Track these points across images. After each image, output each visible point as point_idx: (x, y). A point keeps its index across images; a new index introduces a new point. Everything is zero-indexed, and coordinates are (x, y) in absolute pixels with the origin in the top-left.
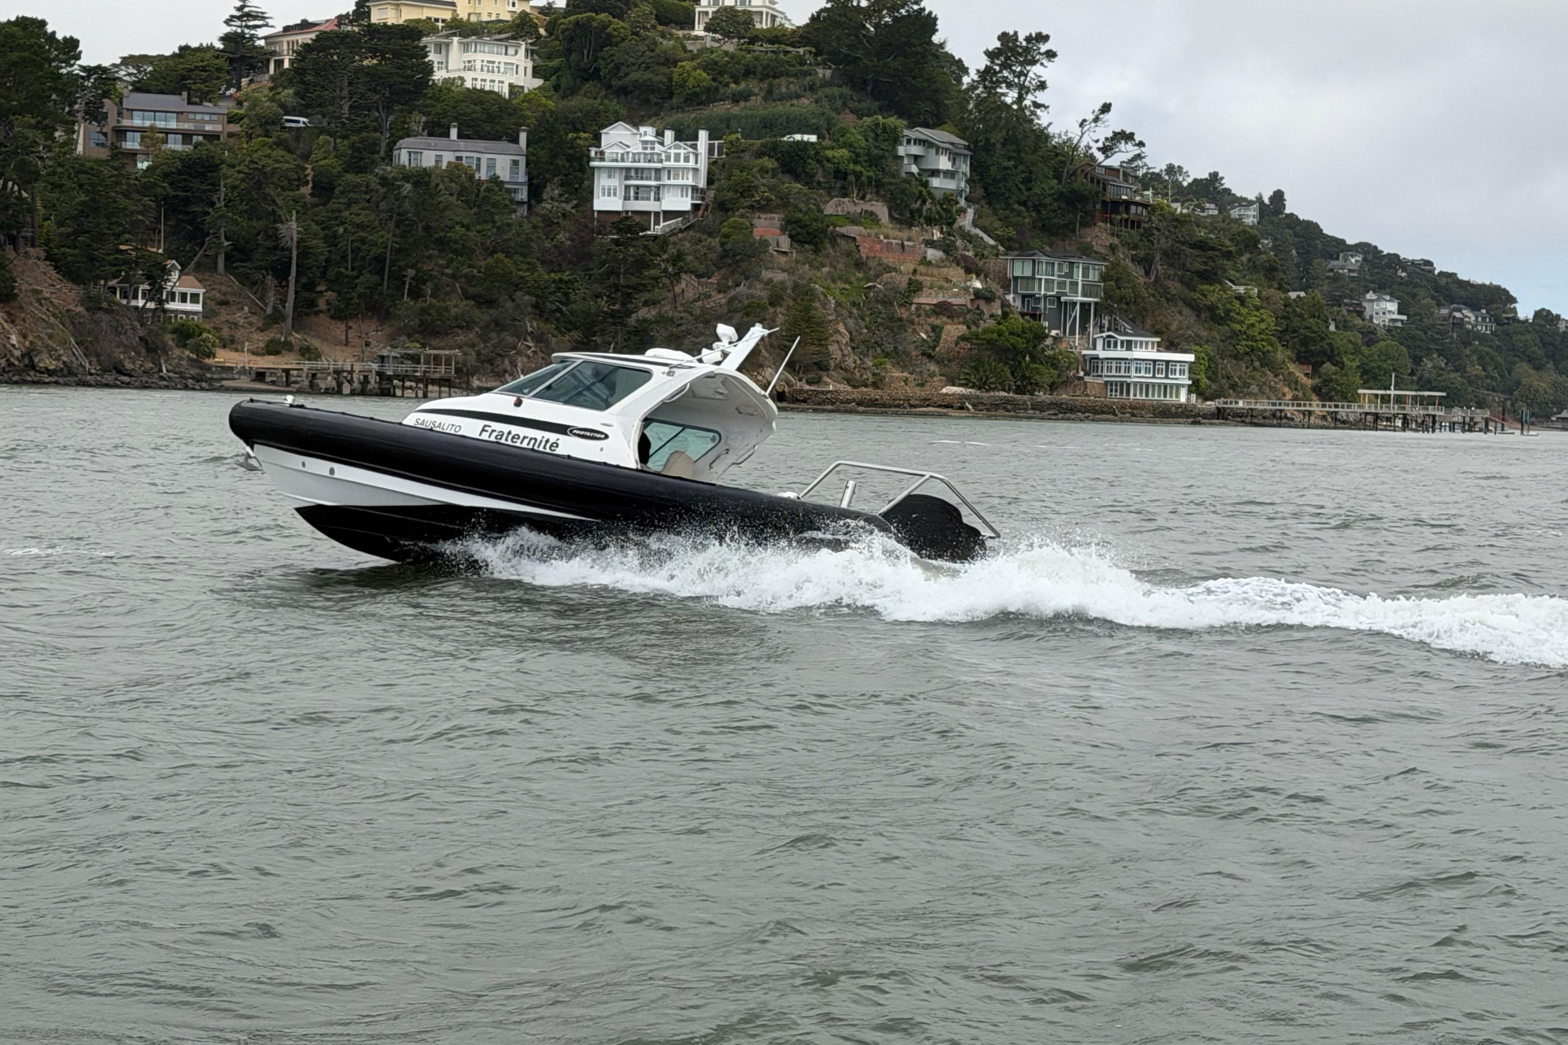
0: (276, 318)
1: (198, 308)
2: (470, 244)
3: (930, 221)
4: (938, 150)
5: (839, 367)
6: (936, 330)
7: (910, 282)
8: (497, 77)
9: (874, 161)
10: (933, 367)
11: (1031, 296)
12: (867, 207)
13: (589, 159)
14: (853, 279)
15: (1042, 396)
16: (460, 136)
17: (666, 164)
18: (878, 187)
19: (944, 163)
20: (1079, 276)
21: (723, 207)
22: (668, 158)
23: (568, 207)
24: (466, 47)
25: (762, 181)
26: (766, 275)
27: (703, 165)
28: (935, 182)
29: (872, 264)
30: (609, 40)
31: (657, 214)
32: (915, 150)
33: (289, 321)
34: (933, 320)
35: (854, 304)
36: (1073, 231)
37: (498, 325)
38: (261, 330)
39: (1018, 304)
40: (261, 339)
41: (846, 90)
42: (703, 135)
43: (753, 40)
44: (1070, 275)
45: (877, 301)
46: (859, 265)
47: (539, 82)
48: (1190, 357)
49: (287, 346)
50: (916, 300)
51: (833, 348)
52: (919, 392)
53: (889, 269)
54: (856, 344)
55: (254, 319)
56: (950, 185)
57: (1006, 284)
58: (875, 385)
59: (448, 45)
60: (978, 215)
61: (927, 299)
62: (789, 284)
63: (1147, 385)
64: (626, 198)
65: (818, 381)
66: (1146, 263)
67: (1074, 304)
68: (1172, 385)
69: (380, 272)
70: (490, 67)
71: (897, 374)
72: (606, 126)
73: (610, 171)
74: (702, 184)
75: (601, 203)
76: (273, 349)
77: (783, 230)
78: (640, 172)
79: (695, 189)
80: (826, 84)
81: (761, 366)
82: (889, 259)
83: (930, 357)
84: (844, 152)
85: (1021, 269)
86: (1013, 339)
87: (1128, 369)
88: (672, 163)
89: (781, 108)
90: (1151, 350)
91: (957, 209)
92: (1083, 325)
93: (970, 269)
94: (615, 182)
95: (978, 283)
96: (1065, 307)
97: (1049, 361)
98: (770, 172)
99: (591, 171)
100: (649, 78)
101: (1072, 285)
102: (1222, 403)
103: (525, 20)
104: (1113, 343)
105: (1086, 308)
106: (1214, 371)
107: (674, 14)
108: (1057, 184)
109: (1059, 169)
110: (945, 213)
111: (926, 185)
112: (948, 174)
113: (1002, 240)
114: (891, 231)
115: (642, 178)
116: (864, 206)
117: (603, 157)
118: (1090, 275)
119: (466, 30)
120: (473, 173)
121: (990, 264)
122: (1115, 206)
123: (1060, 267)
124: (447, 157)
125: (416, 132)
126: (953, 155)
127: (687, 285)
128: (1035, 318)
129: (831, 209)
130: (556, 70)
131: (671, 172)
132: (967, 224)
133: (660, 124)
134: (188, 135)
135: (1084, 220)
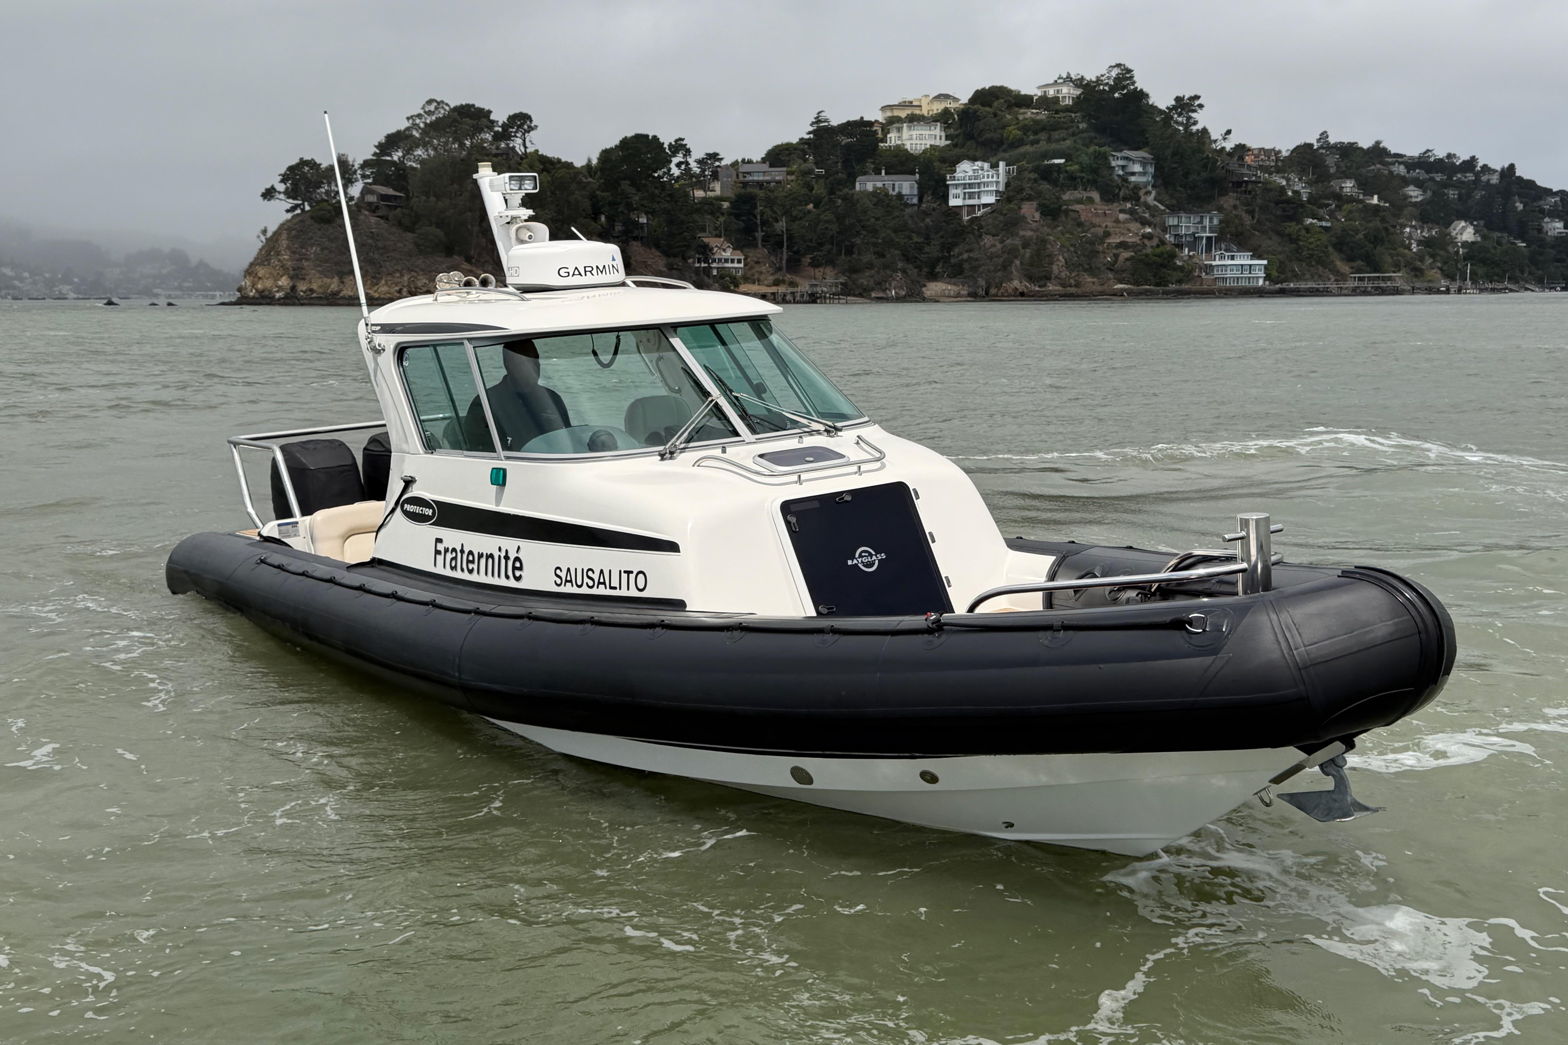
0: (779, 269)
1: (742, 265)
2: (877, 227)
3: (1125, 199)
4: (1134, 162)
5: (1056, 277)
6: (1116, 256)
7: (1104, 232)
8: (924, 142)
9: (1095, 171)
10: (1111, 275)
11: (1178, 235)
12: (1089, 195)
13: (946, 180)
14: (1075, 232)
15: (1173, 287)
16: (886, 174)
17: (983, 180)
18: (1093, 184)
19: (1137, 168)
20: (1207, 222)
21: (1009, 200)
22: (984, 177)
23: (935, 205)
24: (909, 128)
25: (1027, 185)
26: (1022, 233)
27: (1002, 179)
28: (1133, 179)
29: (1087, 224)
30: (978, 119)
31: (979, 206)
32: (1119, 162)
33: (785, 269)
34: (1115, 251)
35: (1072, 245)
36: (1214, 199)
37: (885, 267)
38: (772, 274)
39: (1172, 239)
40: (771, 279)
41: (1093, 134)
42: (1002, 164)
43: (1057, 112)
44: (1201, 222)
45: (1087, 243)
46: (1080, 224)
47: (948, 142)
48: (1265, 262)
49: (783, 282)
50: (1107, 241)
51: (1055, 267)
52: (1100, 288)
53: (1094, 226)
54: (1069, 265)
55: (770, 269)
56: (1143, 179)
57: (1165, 230)
58: (1077, 286)
59: (902, 128)
60: (1158, 194)
61: (1114, 240)
62: (1035, 237)
63: (1238, 278)
64: (964, 199)
65: (1045, 286)
66: (1251, 213)
67: (1202, 237)
68: (1253, 278)
69: (832, 243)
70: (921, 136)
71: (1090, 280)
72: (958, 163)
73: (957, 185)
74: (1001, 188)
75: (953, 202)
76: (776, 283)
77: (1037, 210)
78: (971, 186)
79: (997, 192)
80: (1083, 131)
81: (1012, 279)
82: (1096, 221)
83: (1111, 270)
84: (1077, 167)
85: (1172, 221)
86: (1154, 258)
87: (1226, 270)
88: (986, 180)
89: (1054, 146)
90: (1243, 259)
91: (1142, 193)
92: (1209, 249)
93: (1144, 223)
94: (959, 191)
95: (1149, 230)
96: (1196, 239)
97: (1181, 268)
98: (1035, 181)
99: (947, 186)
100: (988, 135)
101: (1204, 229)
102: (1284, 285)
103: (946, 111)
104: (1222, 258)
105: (1209, 239)
106: (1282, 269)
107: (1025, 101)
108: (1204, 175)
109: (1205, 166)
110: (1134, 194)
111: (1126, 181)
112: (1140, 174)
113: (1167, 207)
114: (1100, 206)
115: (972, 188)
116: (1085, 195)
117: (954, 179)
118: (1216, 221)
119: (913, 119)
120: (891, 192)
121: (1157, 220)
122: (1239, 184)
123: (1194, 219)
124: (879, 184)
125: (865, 173)
126: (1144, 164)
127: (987, 240)
128: (1180, 246)
129: (1066, 197)
130: (958, 136)
131: (986, 184)
132: (1150, 199)
133: (984, 160)
134: (768, 182)
135: (1223, 193)
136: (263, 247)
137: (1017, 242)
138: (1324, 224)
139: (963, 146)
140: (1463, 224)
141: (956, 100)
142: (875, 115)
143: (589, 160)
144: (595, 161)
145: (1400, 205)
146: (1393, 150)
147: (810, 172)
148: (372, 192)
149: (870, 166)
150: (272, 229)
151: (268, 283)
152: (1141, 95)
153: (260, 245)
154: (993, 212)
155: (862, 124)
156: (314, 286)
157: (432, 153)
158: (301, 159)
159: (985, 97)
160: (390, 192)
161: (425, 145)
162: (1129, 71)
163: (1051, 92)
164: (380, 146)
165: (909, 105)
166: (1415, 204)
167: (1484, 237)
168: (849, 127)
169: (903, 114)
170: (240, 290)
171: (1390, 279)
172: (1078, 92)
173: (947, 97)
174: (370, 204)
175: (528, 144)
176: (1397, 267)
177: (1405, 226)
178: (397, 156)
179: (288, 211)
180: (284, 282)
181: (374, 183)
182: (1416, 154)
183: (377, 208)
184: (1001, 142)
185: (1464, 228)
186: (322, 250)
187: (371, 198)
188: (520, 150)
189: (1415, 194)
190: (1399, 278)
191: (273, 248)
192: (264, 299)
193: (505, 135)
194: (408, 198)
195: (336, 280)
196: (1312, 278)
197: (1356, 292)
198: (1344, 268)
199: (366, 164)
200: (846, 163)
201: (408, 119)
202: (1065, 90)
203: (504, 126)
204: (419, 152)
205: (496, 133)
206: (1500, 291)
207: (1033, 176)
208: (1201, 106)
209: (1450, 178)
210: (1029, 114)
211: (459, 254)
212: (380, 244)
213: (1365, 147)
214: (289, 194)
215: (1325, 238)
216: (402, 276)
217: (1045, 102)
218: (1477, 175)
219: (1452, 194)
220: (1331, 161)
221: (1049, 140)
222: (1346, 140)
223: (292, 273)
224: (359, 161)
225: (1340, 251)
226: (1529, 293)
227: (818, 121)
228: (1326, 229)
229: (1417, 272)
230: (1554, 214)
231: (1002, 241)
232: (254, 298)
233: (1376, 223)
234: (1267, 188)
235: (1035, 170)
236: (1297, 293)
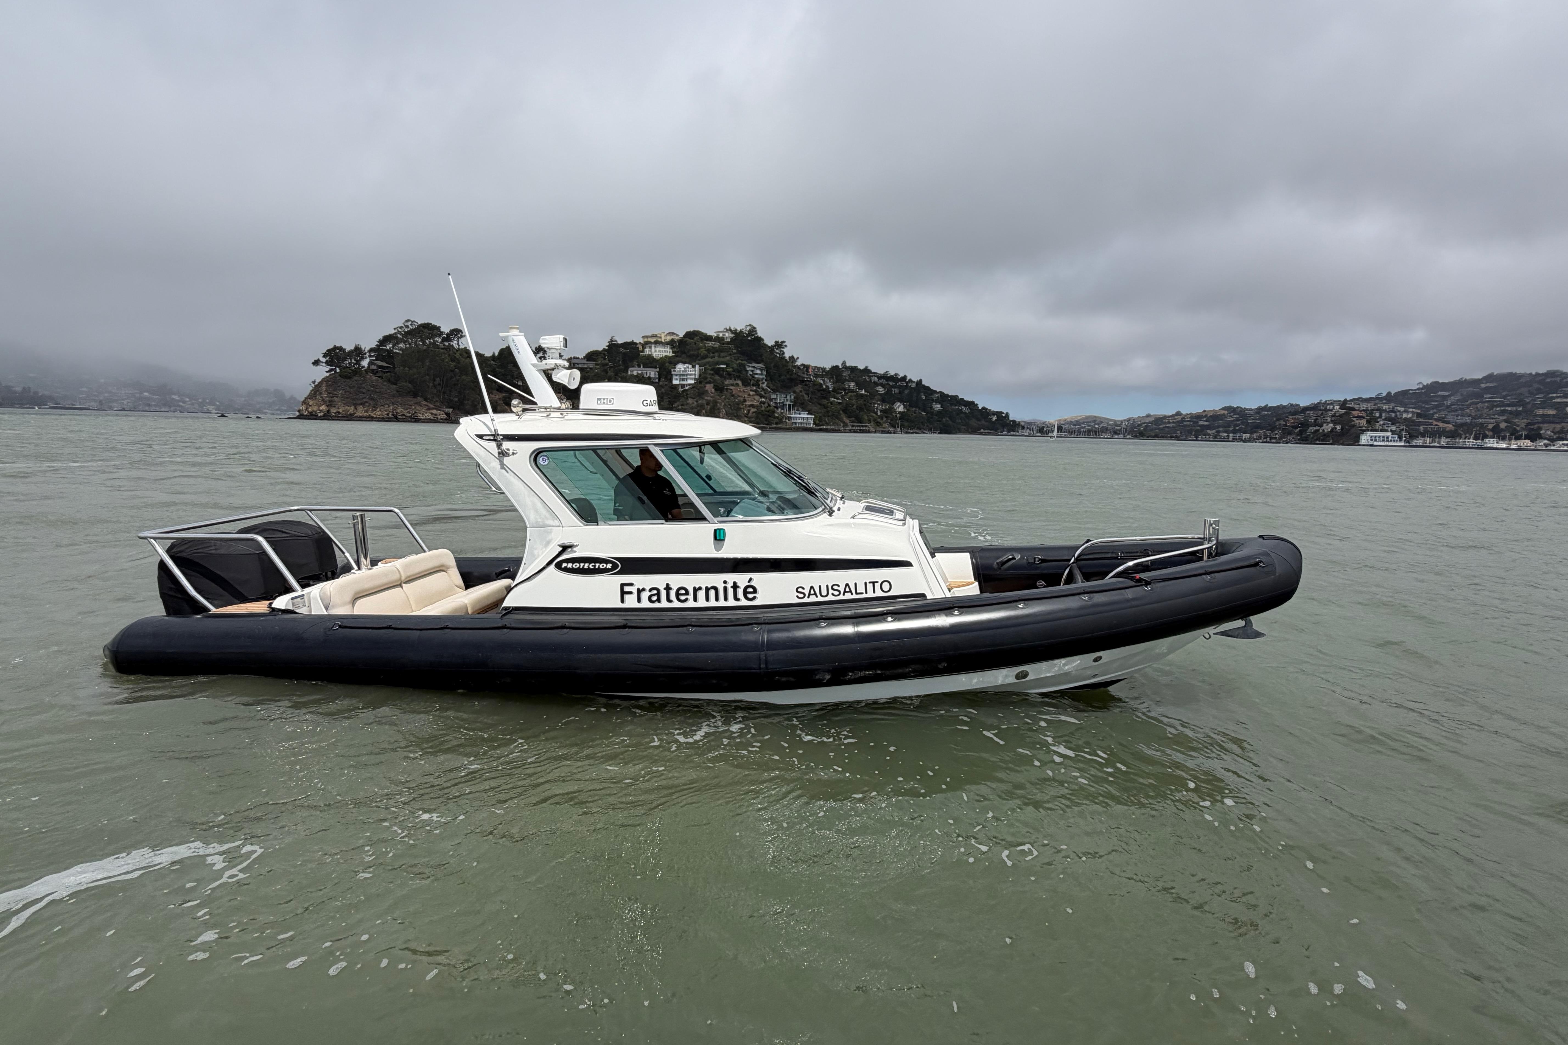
3: (753, 385)
4: (757, 369)
6: (749, 411)
7: (743, 400)
8: (661, 354)
9: (739, 372)
11: (776, 403)
12: (737, 382)
13: (671, 372)
15: (774, 426)
16: (643, 367)
17: (688, 373)
18: (739, 377)
19: (759, 372)
20: (789, 397)
21: (700, 383)
23: (666, 383)
24: (655, 347)
25: (709, 376)
26: (706, 398)
27: (697, 373)
28: (756, 376)
29: (736, 394)
30: (687, 345)
31: (687, 385)
32: (750, 369)
35: (729, 405)
36: (792, 387)
39: (774, 405)
41: (739, 355)
42: (697, 366)
43: (723, 344)
44: (786, 397)
45: (736, 404)
46: (733, 396)
47: (673, 354)
48: (813, 417)
50: (745, 404)
53: (739, 396)
56: (761, 377)
57: (771, 400)
59: (652, 347)
60: (767, 384)
61: (748, 403)
62: (712, 400)
63: (801, 423)
64: (680, 381)
66: (808, 394)
67: (787, 404)
68: (808, 423)
70: (660, 351)
72: (678, 364)
73: (676, 375)
74: (697, 377)
75: (675, 382)
77: (714, 388)
78: (683, 375)
79: (695, 379)
80: (734, 354)
82: (740, 394)
83: (747, 417)
84: (731, 370)
85: (773, 396)
86: (766, 412)
87: (797, 420)
88: (690, 373)
89: (721, 359)
90: (804, 415)
91: (760, 382)
92: (789, 410)
93: (761, 396)
94: (677, 377)
95: (763, 400)
96: (784, 405)
97: (777, 418)
98: (713, 374)
99: (672, 375)
100: (692, 353)
101: (787, 400)
102: (822, 427)
103: (673, 340)
104: (795, 413)
105: (790, 405)
106: (820, 420)
107: (709, 338)
108: (788, 376)
109: (788, 372)
110: (757, 383)
111: (753, 377)
112: (760, 374)
113: (772, 390)
114: (742, 388)
115: (683, 377)
116: (735, 382)
117: (675, 371)
118: (792, 397)
119: (657, 343)
120: (645, 376)
121: (767, 395)
122: (803, 381)
123: (783, 396)
124: (640, 372)
125: (633, 367)
126: (761, 370)
127: (690, 401)
128: (777, 408)
129: (727, 382)
130: (678, 352)
131: (691, 375)
132: (764, 386)
133: (689, 363)
134: (586, 368)
135: (796, 385)
136: (313, 390)
137: (704, 402)
138: (839, 401)
139: (680, 356)
140: (899, 404)
141: (677, 335)
142: (638, 340)
143: (494, 353)
144: (497, 354)
145: (873, 394)
146: (873, 371)
147: (607, 364)
148: (374, 364)
149: (635, 363)
150: (318, 380)
151: (315, 408)
152: (760, 339)
153: (311, 388)
154: (693, 387)
155: (632, 343)
156: (341, 411)
157: (408, 346)
158: (335, 346)
159: (690, 335)
160: (384, 364)
161: (405, 342)
162: (755, 328)
163: (721, 335)
164: (380, 341)
165: (656, 336)
166: (881, 395)
167: (908, 410)
168: (626, 345)
169: (653, 340)
170: (299, 411)
171: (866, 426)
172: (733, 335)
173: (673, 334)
174: (373, 370)
175: (460, 344)
176: (869, 421)
177: (875, 404)
178: (389, 346)
179: (327, 372)
180: (323, 408)
181: (376, 360)
182: (882, 373)
183: (377, 372)
184: (697, 356)
185: (899, 406)
186: (345, 392)
187: (373, 367)
188: (456, 346)
189: (880, 389)
190: (871, 426)
191: (318, 391)
192: (312, 416)
193: (448, 338)
194: (394, 368)
195: (352, 408)
196: (833, 425)
197: (850, 431)
198: (847, 421)
199: (371, 350)
200: (624, 361)
201: (395, 329)
202: (727, 334)
203: (447, 334)
204: (401, 345)
205: (444, 338)
206: (912, 433)
207: (712, 372)
208: (786, 346)
209: (896, 384)
210: (710, 344)
211: (421, 397)
212: (377, 390)
213: (862, 368)
214: (327, 363)
215: (839, 407)
216: (389, 406)
217: (718, 339)
218: (907, 383)
219: (897, 391)
220: (846, 374)
221: (719, 356)
222: (853, 365)
223: (328, 403)
224: (368, 348)
225: (846, 413)
226: (925, 435)
227: (612, 341)
228: (839, 403)
229: (878, 424)
230: (937, 402)
231: (697, 401)
232: (306, 415)
233: (861, 402)
234: (815, 384)
235: (712, 370)
236: (826, 431)
